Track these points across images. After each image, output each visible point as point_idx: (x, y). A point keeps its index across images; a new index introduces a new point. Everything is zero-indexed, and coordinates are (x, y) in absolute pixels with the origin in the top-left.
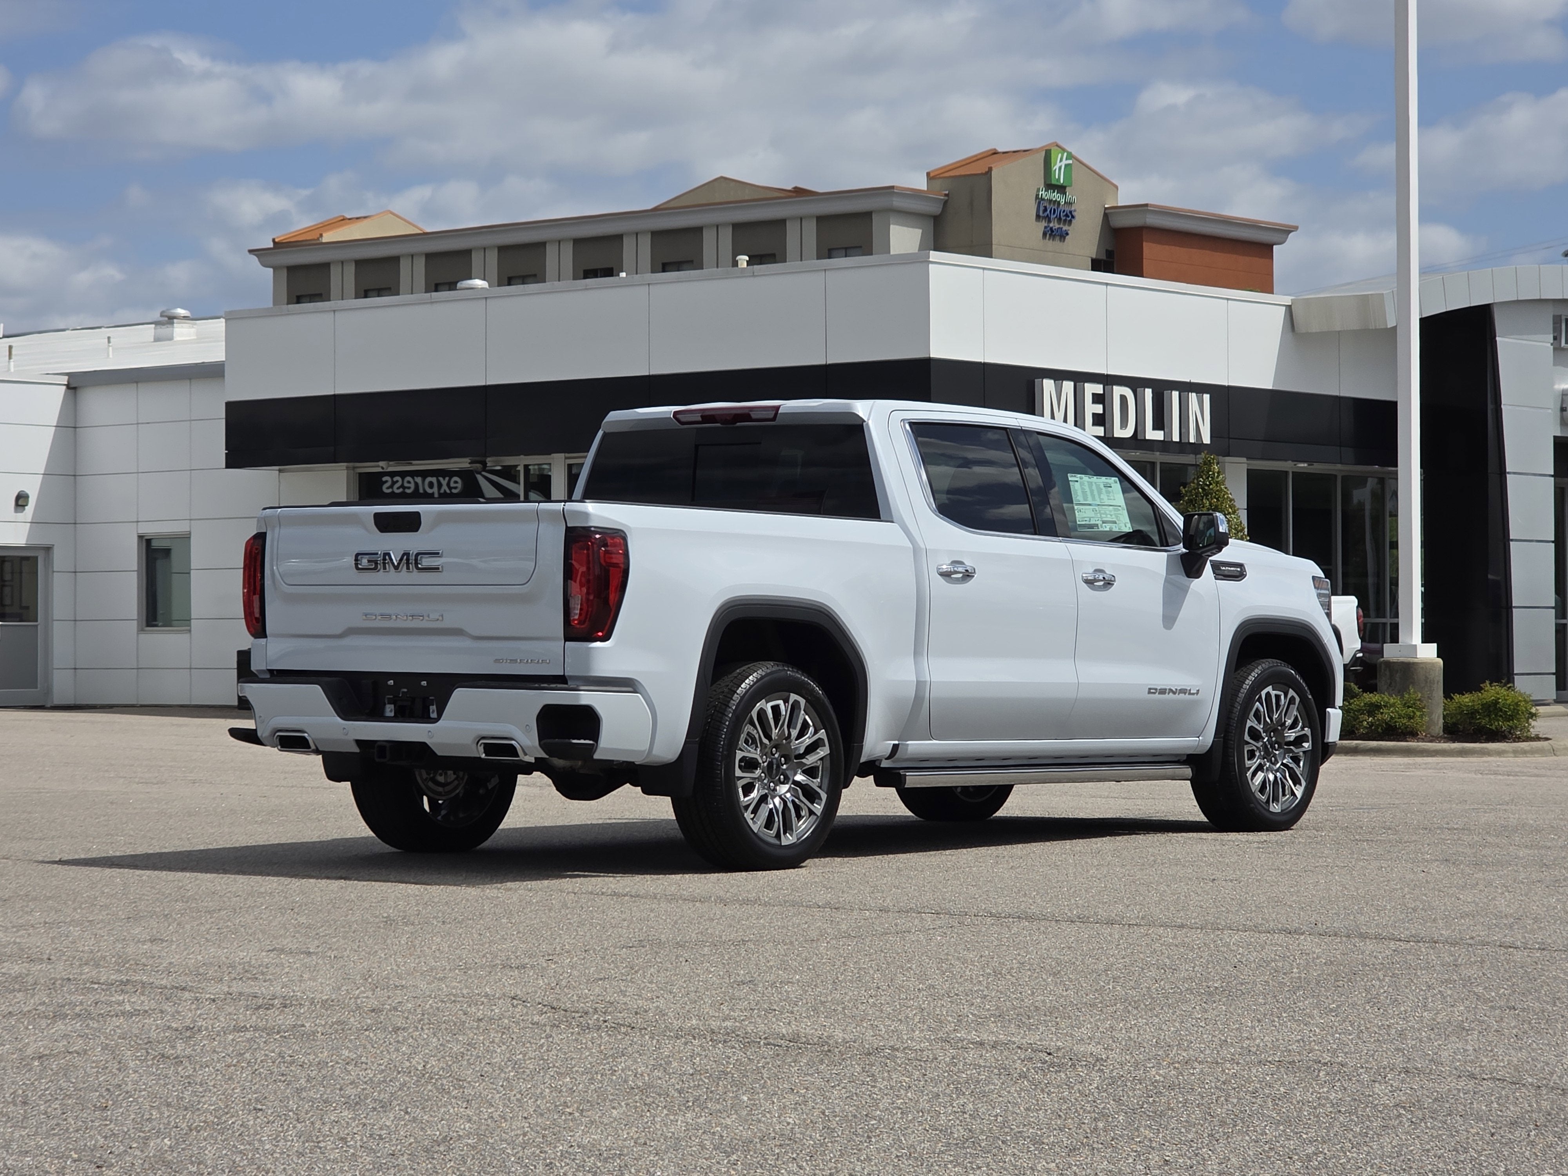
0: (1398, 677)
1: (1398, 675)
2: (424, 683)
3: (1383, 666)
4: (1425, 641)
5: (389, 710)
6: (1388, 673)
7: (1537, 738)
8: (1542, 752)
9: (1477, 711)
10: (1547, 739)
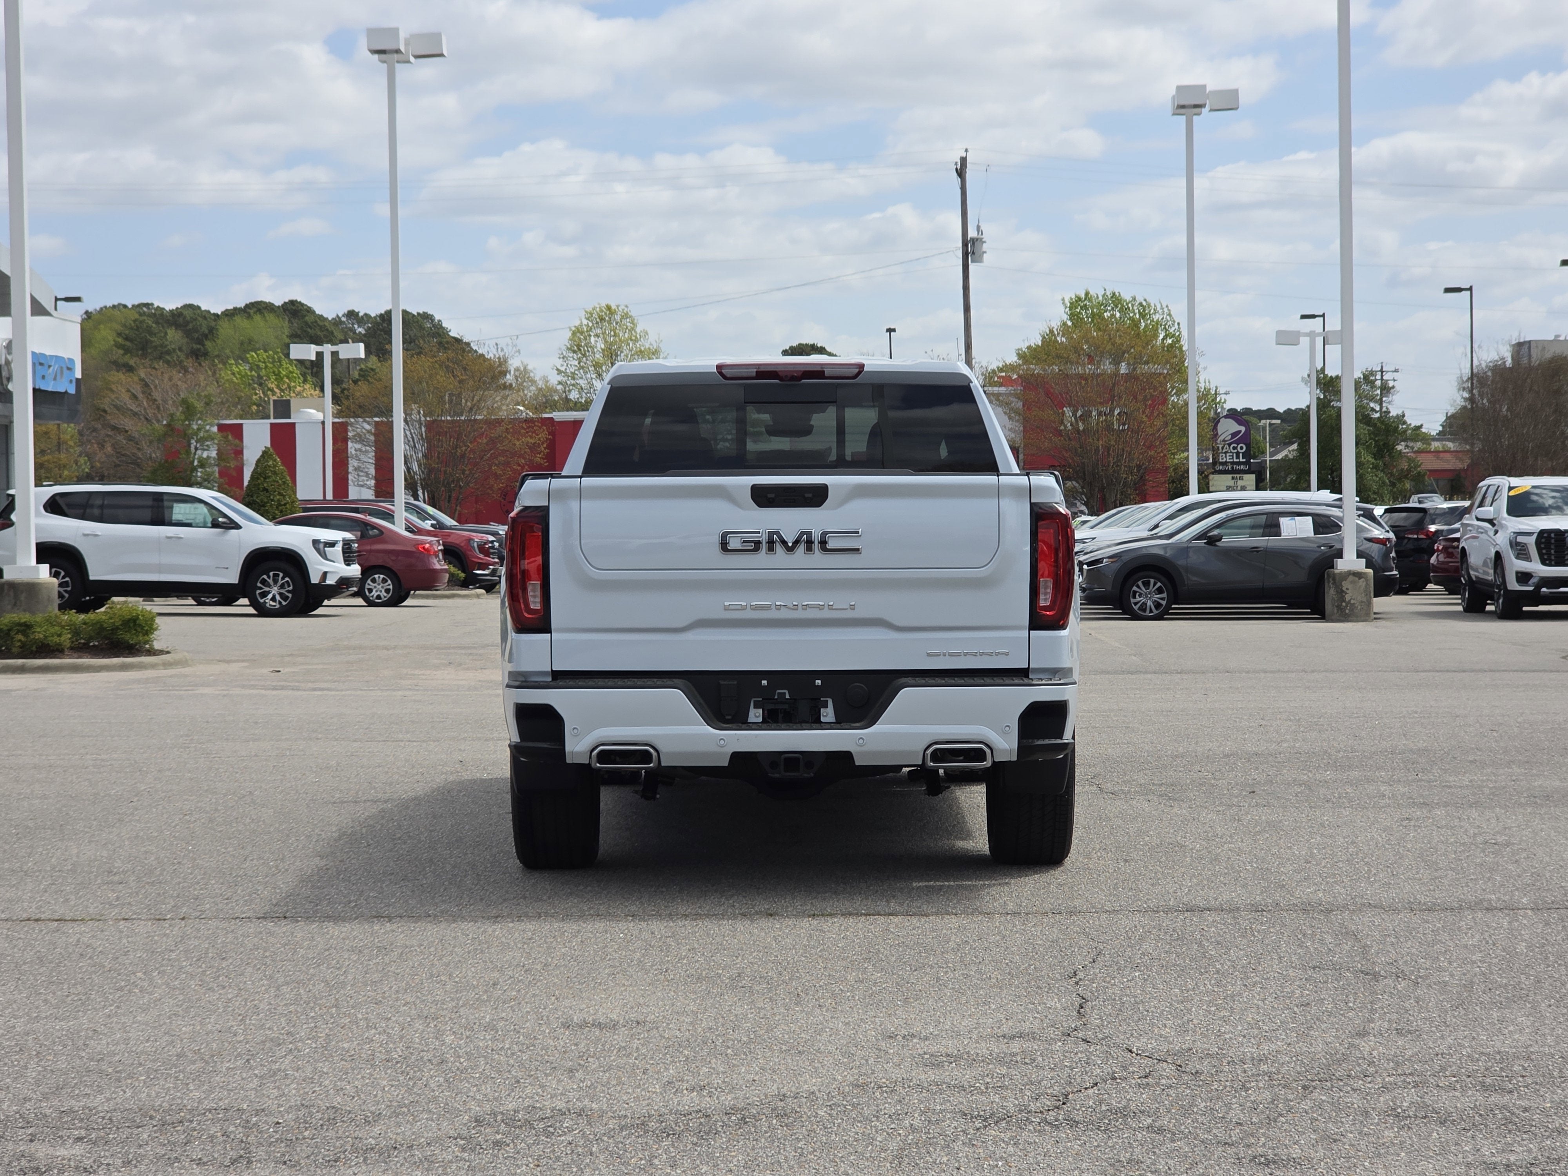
0: (23, 597)
1: (24, 595)
2: (818, 682)
3: (6, 587)
4: (39, 561)
5: (755, 715)
6: (12, 593)
7: (161, 652)
8: (166, 665)
9: (117, 628)
10: (168, 652)
